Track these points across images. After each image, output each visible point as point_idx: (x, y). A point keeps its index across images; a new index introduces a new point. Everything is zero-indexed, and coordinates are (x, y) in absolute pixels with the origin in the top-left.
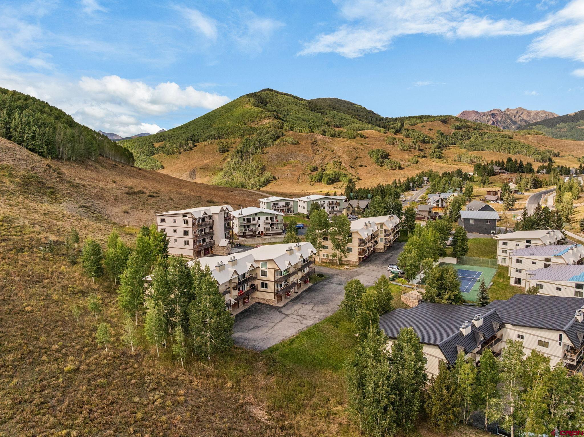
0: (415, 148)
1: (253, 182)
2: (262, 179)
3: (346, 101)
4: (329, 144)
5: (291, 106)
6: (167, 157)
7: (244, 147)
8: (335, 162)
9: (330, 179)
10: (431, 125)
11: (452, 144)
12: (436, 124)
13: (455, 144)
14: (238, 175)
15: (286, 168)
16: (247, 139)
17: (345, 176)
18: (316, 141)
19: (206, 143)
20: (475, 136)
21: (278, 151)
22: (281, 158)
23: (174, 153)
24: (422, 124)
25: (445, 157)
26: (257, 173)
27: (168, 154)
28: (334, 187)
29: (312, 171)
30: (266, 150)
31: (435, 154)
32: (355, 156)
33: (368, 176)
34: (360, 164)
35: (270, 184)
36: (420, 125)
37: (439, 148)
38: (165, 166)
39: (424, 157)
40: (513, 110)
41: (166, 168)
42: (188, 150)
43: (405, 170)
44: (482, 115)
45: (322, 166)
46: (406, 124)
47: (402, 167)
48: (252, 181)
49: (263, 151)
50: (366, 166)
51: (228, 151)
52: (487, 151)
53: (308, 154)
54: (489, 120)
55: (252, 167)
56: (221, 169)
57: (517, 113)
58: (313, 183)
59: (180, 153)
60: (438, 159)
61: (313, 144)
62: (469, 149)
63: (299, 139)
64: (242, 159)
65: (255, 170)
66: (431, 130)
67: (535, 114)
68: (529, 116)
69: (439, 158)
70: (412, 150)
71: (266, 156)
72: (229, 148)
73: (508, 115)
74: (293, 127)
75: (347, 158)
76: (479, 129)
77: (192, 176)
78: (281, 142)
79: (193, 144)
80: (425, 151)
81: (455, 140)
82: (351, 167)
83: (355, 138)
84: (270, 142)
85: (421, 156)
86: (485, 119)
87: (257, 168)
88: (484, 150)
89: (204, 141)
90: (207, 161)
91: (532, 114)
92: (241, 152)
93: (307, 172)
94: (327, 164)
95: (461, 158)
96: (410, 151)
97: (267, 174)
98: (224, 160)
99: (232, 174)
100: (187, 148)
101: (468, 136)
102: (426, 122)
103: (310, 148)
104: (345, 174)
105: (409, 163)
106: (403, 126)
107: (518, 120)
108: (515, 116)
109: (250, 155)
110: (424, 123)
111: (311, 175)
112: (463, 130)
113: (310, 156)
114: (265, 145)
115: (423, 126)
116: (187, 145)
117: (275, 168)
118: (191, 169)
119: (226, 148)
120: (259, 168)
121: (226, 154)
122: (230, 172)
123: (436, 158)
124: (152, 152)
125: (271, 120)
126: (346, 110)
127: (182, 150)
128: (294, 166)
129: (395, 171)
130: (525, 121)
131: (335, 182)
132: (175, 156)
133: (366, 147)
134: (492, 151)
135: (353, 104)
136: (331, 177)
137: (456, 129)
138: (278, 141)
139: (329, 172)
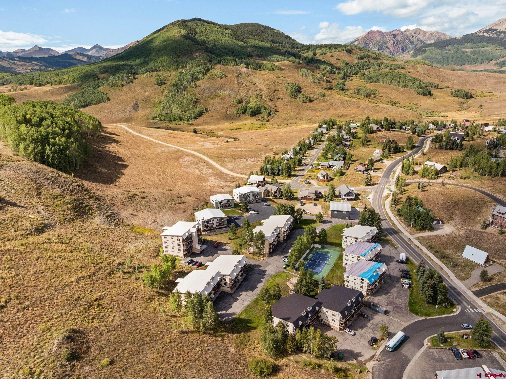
0: (323, 80)
1: (188, 115)
2: (196, 112)
3: (266, 26)
4: (252, 77)
5: (217, 35)
6: (111, 89)
7: (179, 80)
8: (257, 95)
9: (253, 112)
10: (338, 55)
11: (354, 74)
12: (342, 54)
13: (357, 74)
14: (175, 108)
15: (216, 100)
16: (181, 73)
17: (265, 109)
18: (240, 74)
19: (145, 76)
20: (374, 66)
21: (209, 85)
22: (211, 92)
23: (117, 85)
24: (330, 54)
25: (347, 89)
26: (191, 106)
27: (112, 86)
28: (257, 120)
29: (238, 104)
30: (198, 83)
31: (339, 86)
32: (273, 89)
33: (284, 108)
34: (277, 97)
35: (203, 115)
36: (329, 54)
37: (343, 78)
38: (110, 98)
39: (331, 89)
40: (412, 30)
41: (111, 101)
42: (129, 83)
43: (314, 102)
44: (385, 35)
45: (246, 99)
46: (317, 54)
47: (312, 99)
48: (187, 113)
49: (196, 84)
50: (282, 99)
51: (165, 84)
52: (381, 83)
53: (234, 87)
54: (391, 40)
55: (187, 100)
56: (161, 102)
57: (414, 33)
58: (239, 115)
59: (123, 85)
60: (341, 91)
61: (238, 77)
62: (367, 82)
63: (226, 72)
64: (178, 92)
65: (190, 103)
66: (338, 59)
67: (430, 35)
68: (425, 36)
69: (343, 90)
70: (321, 82)
71: (198, 90)
72: (165, 80)
73: (406, 35)
74: (221, 60)
75: (266, 91)
76: (378, 59)
77: (135, 108)
78: (210, 75)
79: (134, 77)
80: (331, 82)
81: (358, 70)
82: (270, 100)
83: (273, 70)
84: (201, 76)
85: (328, 88)
86: (387, 39)
87: (191, 101)
88: (379, 83)
89: (143, 73)
90: (147, 93)
91: (428, 34)
92: (177, 86)
93: (234, 105)
94: (250, 97)
95: (359, 91)
96: (319, 83)
97: (200, 107)
98: (162, 92)
99: (170, 106)
100: (129, 81)
101: (368, 66)
102: (334, 52)
103: (236, 82)
104: (265, 107)
105: (317, 97)
106: (315, 55)
107: (415, 40)
108: (413, 37)
109: (185, 88)
110: (333, 53)
111: (237, 107)
112: (365, 60)
113: (236, 89)
114: (197, 78)
115: (332, 56)
116: (128, 77)
117: (206, 101)
118: (134, 101)
119: (163, 81)
120: (193, 101)
121: (163, 87)
122: (168, 104)
123: (340, 90)
124: (98, 84)
125: (201, 54)
126: (267, 35)
127: (124, 83)
128: (223, 99)
129: (306, 104)
130: (421, 41)
131: (257, 114)
132: (118, 88)
133: (283, 80)
134: (385, 84)
135: (273, 29)
136: (253, 109)
137: (358, 59)
138: (208, 75)
139: (252, 105)
